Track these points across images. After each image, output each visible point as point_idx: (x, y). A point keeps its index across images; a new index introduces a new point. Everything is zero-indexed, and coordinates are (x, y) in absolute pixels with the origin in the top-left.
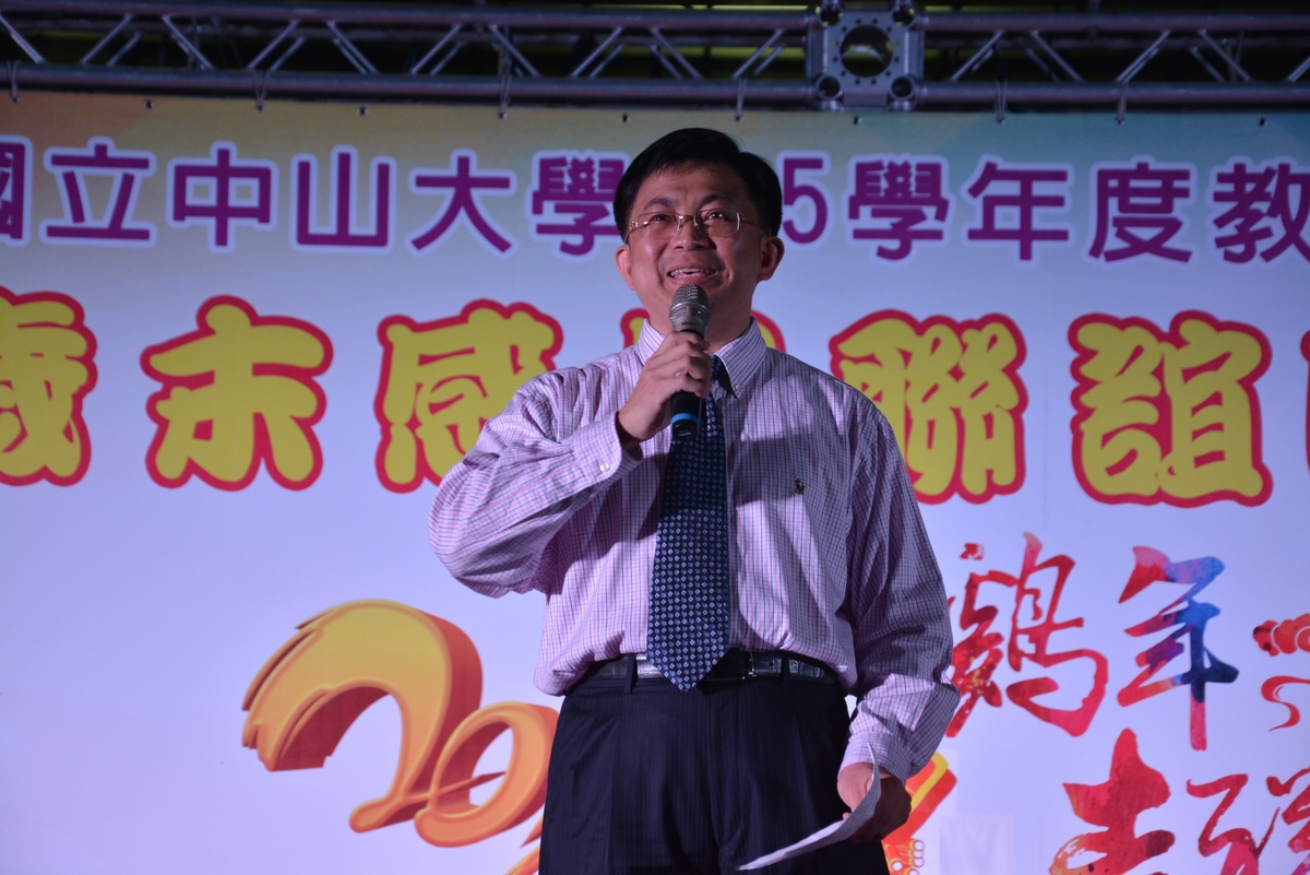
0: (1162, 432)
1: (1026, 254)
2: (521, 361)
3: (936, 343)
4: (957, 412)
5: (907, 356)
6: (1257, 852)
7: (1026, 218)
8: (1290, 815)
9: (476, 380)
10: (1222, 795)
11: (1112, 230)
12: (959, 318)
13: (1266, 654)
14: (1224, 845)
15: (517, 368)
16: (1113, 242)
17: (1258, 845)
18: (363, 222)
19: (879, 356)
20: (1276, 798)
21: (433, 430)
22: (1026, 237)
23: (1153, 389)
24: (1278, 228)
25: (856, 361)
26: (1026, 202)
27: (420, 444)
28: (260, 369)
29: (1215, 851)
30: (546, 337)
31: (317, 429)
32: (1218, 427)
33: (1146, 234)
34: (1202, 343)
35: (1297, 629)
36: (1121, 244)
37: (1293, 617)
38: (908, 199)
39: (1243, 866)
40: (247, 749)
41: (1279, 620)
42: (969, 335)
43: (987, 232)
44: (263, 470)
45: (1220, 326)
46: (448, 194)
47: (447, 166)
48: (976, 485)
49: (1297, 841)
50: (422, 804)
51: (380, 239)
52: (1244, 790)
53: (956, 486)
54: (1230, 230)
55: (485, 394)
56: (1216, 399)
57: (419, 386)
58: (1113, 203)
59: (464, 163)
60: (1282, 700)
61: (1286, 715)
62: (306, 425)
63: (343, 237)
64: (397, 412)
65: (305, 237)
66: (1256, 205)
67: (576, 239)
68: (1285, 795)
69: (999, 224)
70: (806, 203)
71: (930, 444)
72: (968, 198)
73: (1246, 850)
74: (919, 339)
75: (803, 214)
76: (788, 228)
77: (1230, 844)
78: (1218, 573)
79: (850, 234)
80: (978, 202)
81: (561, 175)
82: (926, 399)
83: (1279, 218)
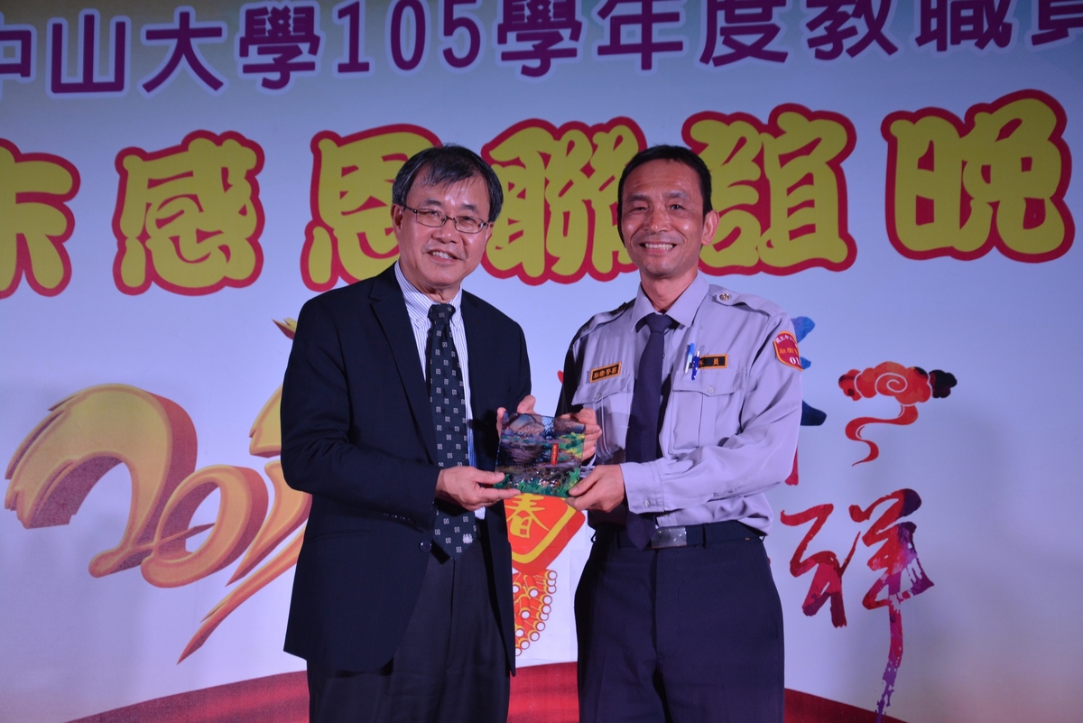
0: (761, 211)
1: (647, 65)
2: (230, 181)
3: (571, 145)
4: (588, 203)
5: (546, 158)
6: (840, 571)
7: (647, 33)
8: (869, 539)
9: (194, 198)
10: (811, 523)
11: (720, 39)
12: (590, 123)
13: (850, 398)
14: (813, 565)
15: (227, 186)
16: (721, 49)
17: (841, 565)
18: (104, 74)
19: (523, 160)
20: (857, 524)
21: (160, 242)
22: (647, 49)
23: (754, 174)
24: (862, 26)
25: (504, 164)
26: (647, 19)
27: (148, 253)
28: (23, 198)
29: (804, 572)
30: (250, 159)
31: (67, 245)
32: (810, 204)
33: (748, 40)
34: (796, 131)
35: (876, 376)
36: (728, 51)
37: (873, 366)
38: (547, 24)
39: (828, 584)
40: (9, 510)
41: (861, 369)
42: (599, 137)
43: (615, 47)
44: (24, 281)
45: (811, 116)
46: (172, 44)
47: (172, 21)
48: (603, 265)
49: (875, 561)
50: (148, 552)
51: (117, 85)
52: (830, 518)
53: (587, 267)
54: (820, 31)
55: (201, 210)
56: (808, 179)
57: (148, 206)
58: (721, 15)
59: (185, 17)
60: (863, 439)
61: (867, 451)
62: (58, 242)
63: (88, 85)
64: (131, 228)
65: (58, 87)
66: (843, 8)
67: (275, 76)
68: (866, 521)
69: (624, 40)
70: (462, 33)
71: (565, 233)
72: (598, 19)
73: (830, 567)
74: (556, 142)
75: (460, 43)
76: (448, 54)
77: (817, 565)
78: (810, 330)
79: (499, 56)
80: (607, 23)
81: (263, 22)
82: (562, 194)
83: (863, 17)
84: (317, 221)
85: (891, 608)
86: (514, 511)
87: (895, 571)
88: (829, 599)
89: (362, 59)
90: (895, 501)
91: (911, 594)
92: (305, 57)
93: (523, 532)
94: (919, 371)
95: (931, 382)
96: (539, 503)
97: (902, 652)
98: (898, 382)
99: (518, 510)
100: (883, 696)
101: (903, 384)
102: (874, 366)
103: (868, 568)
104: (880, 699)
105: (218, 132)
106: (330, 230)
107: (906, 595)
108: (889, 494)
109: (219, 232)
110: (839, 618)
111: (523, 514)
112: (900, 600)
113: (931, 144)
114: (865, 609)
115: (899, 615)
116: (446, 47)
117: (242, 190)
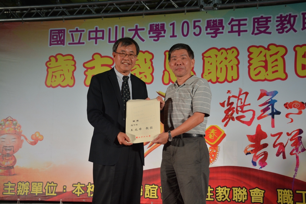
0: (266, 67)
1: (239, 35)
2: (146, 61)
3: (222, 53)
4: (226, 66)
5: (216, 56)
7: (239, 28)
8: (291, 140)
9: (139, 65)
10: (278, 136)
11: (256, 29)
12: (226, 48)
13: (286, 109)
15: (146, 62)
16: (256, 31)
17: (285, 146)
19: (211, 56)
20: (288, 136)
22: (239, 32)
23: (264, 59)
24: (289, 26)
25: (207, 57)
26: (239, 25)
28: (102, 65)
29: (276, 147)
30: (151, 56)
32: (277, 66)
33: (263, 29)
34: (274, 49)
35: (293, 104)
36: (258, 32)
39: (282, 149)
41: (289, 102)
42: (228, 51)
43: (232, 31)
45: (277, 46)
46: (134, 32)
47: (134, 27)
48: (230, 79)
49: (292, 145)
52: (282, 135)
53: (226, 80)
54: (279, 27)
55: (140, 68)
56: (276, 60)
58: (256, 24)
59: (137, 26)
60: (290, 117)
61: (290, 120)
65: (110, 42)
66: (284, 22)
67: (156, 39)
68: (290, 136)
69: (234, 30)
70: (198, 29)
71: (221, 72)
72: (228, 25)
73: (282, 146)
74: (219, 52)
75: (197, 31)
76: (194, 33)
77: (279, 146)
78: (277, 94)
79: (206, 34)
80: (230, 26)
81: (153, 27)
82: (220, 64)
83: (289, 24)
84: (165, 70)
85: (296, 155)
86: (210, 133)
87: (297, 147)
88: (282, 153)
89: (175, 34)
90: (297, 131)
91: (301, 152)
92: (163, 34)
93: (212, 138)
94: (303, 103)
95: (305, 105)
96: (216, 132)
97: (299, 165)
98: (298, 105)
99: (211, 133)
100: (295, 174)
101: (299, 106)
102: (292, 102)
103: (291, 146)
104: (294, 175)
105: (144, 51)
106: (168, 72)
107: (300, 152)
108: (296, 130)
109: (144, 72)
110: (284, 157)
111: (212, 134)
112: (298, 153)
113: (305, 52)
114: (290, 155)
115: (298, 157)
116: (194, 32)
117: (149, 63)
